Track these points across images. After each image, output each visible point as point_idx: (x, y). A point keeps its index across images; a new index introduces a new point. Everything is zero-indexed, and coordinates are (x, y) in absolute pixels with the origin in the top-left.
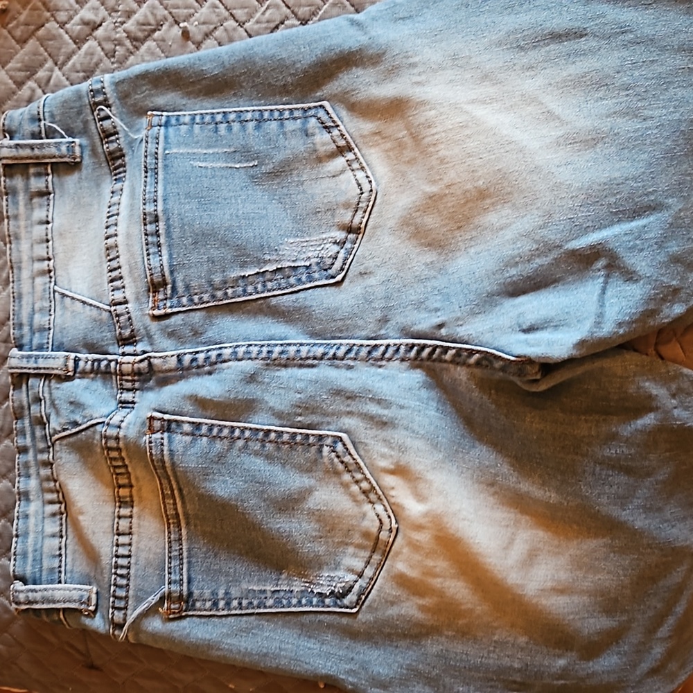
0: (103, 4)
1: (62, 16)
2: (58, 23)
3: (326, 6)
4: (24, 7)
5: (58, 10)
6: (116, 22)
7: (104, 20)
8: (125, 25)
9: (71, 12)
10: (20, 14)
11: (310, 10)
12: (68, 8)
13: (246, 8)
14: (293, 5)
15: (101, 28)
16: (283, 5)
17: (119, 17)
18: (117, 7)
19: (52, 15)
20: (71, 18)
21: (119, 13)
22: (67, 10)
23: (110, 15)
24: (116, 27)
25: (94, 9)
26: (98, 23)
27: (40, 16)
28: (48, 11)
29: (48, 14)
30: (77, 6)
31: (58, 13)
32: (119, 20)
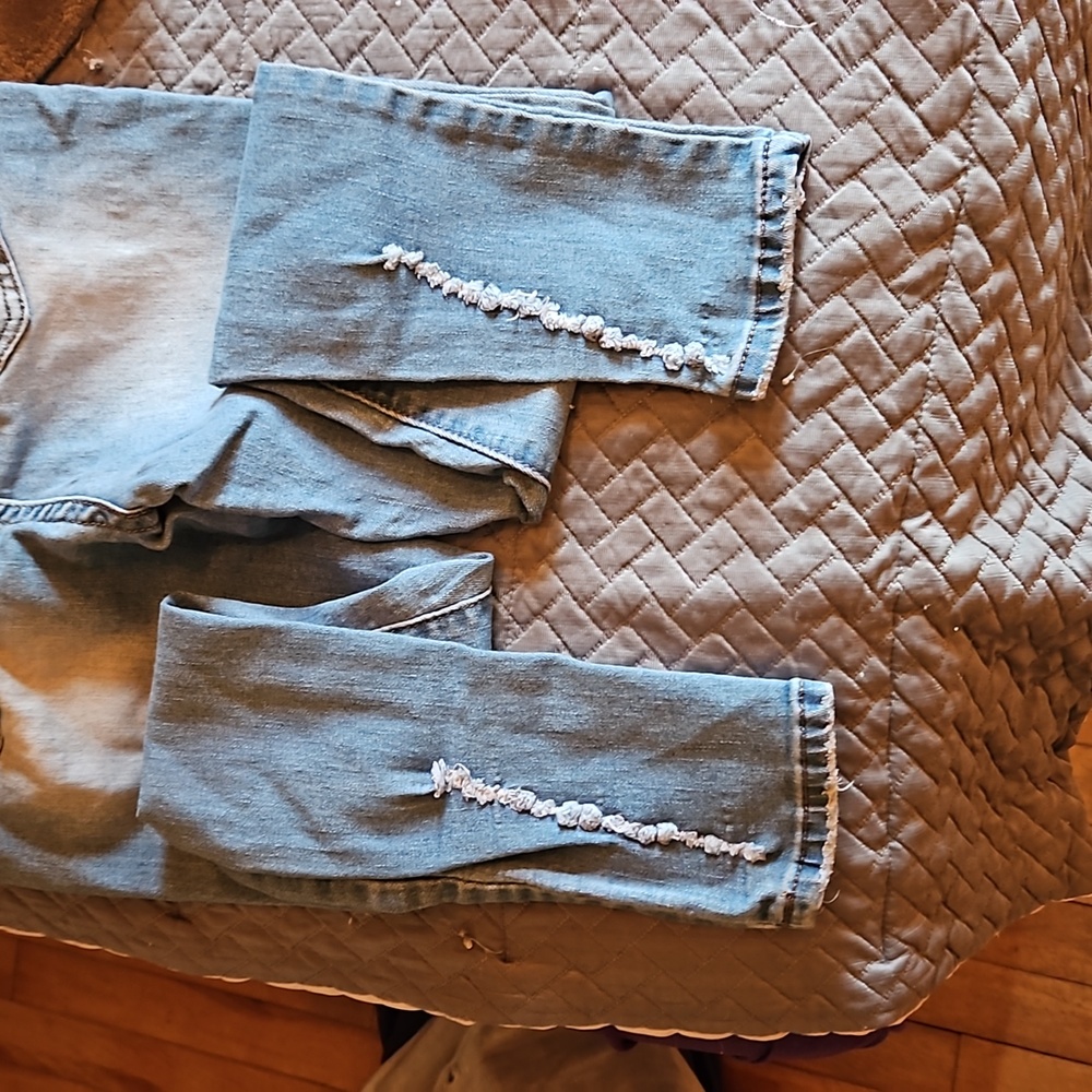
0: (220, 62)
1: (169, 76)
2: (164, 84)
3: (498, 73)
4: (123, 63)
5: (164, 68)
6: (237, 85)
7: (221, 82)
8: (247, 89)
9: (181, 71)
10: (118, 71)
11: (478, 77)
12: (178, 65)
13: (399, 71)
14: (458, 70)
15: (217, 92)
16: (445, 68)
17: (241, 79)
18: (238, 66)
19: (158, 75)
20: (180, 79)
21: (241, 74)
22: (176, 68)
23: (229, 75)
24: (237, 91)
25: (209, 67)
26: (214, 86)
27: (142, 75)
28: (153, 69)
29: (153, 73)
30: (189, 63)
31: (165, 71)
32: (241, 82)
